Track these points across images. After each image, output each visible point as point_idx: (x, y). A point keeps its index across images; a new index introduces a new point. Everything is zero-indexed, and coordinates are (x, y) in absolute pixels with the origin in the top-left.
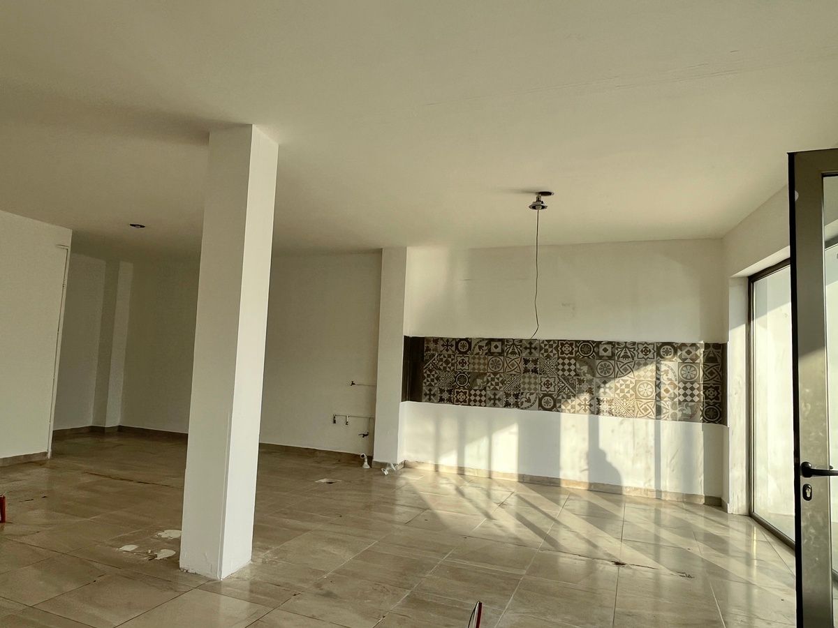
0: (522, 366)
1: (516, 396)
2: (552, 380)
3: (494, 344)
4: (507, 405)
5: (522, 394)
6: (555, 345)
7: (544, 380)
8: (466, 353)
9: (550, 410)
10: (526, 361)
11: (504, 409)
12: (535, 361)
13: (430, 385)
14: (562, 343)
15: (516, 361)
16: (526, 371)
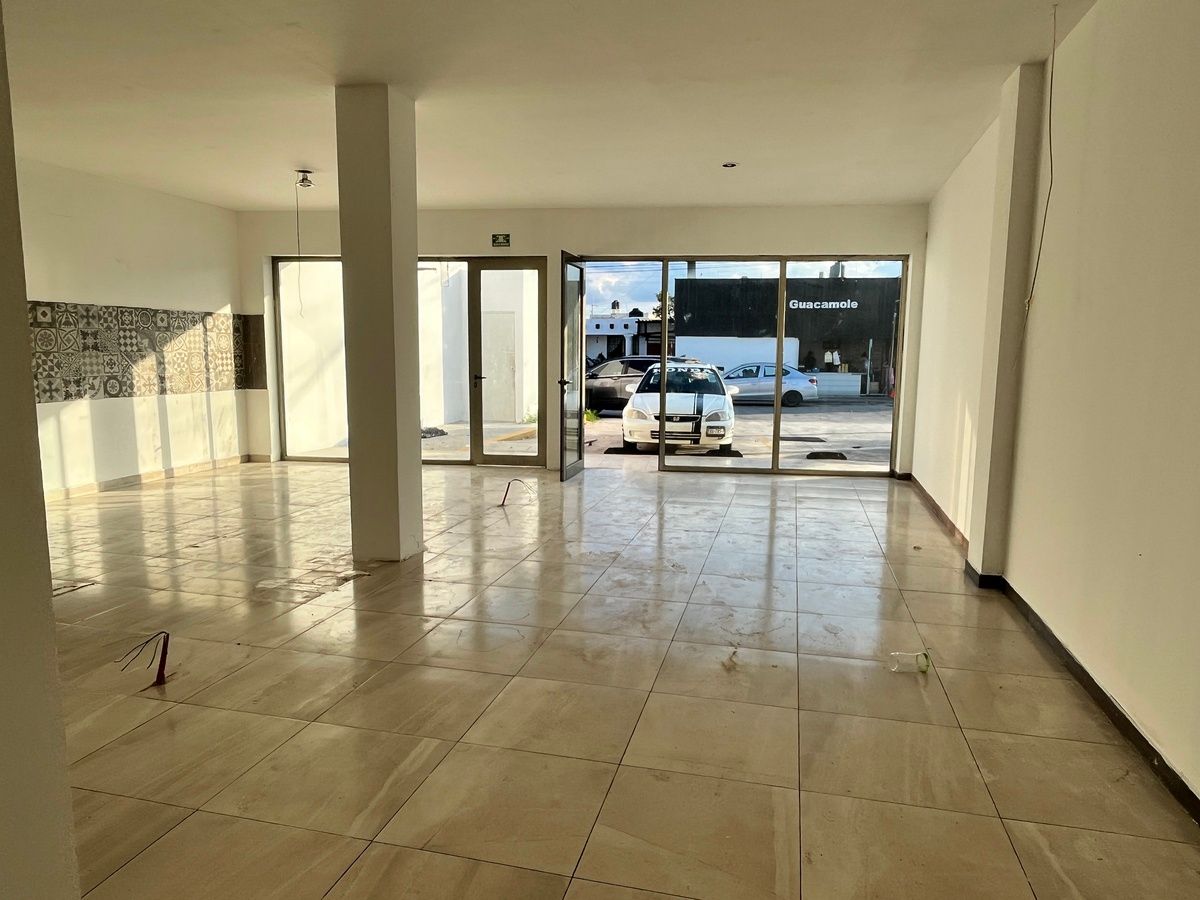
0: (80, 341)
1: (78, 383)
2: (114, 359)
3: (41, 310)
4: (68, 396)
5: (84, 379)
6: (114, 314)
7: (107, 359)
9: (116, 396)
10: (85, 335)
11: (65, 402)
12: (95, 335)
14: (121, 311)
15: (71, 334)
16: (86, 348)
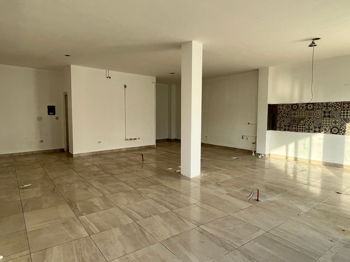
0: (323, 114)
1: (319, 128)
2: (337, 121)
3: (309, 105)
5: (322, 127)
6: (340, 104)
7: (333, 121)
8: (296, 110)
9: (336, 134)
10: (325, 112)
11: (314, 133)
12: (329, 112)
13: (280, 124)
14: (344, 103)
15: (320, 113)
16: (325, 116)
